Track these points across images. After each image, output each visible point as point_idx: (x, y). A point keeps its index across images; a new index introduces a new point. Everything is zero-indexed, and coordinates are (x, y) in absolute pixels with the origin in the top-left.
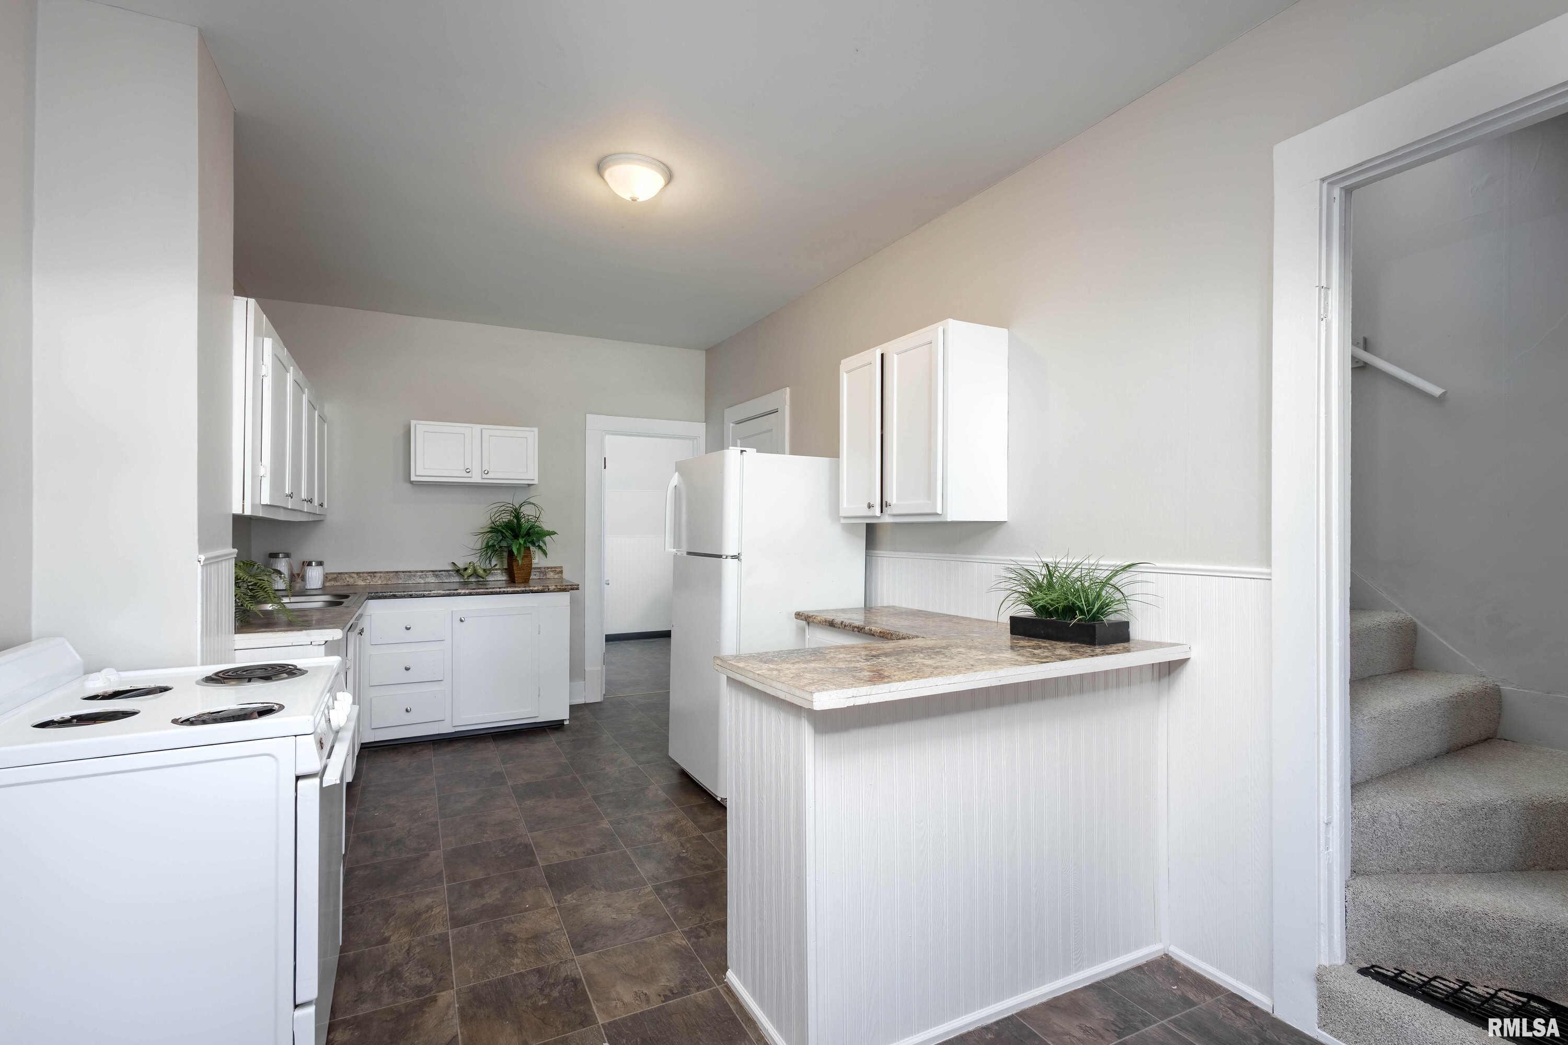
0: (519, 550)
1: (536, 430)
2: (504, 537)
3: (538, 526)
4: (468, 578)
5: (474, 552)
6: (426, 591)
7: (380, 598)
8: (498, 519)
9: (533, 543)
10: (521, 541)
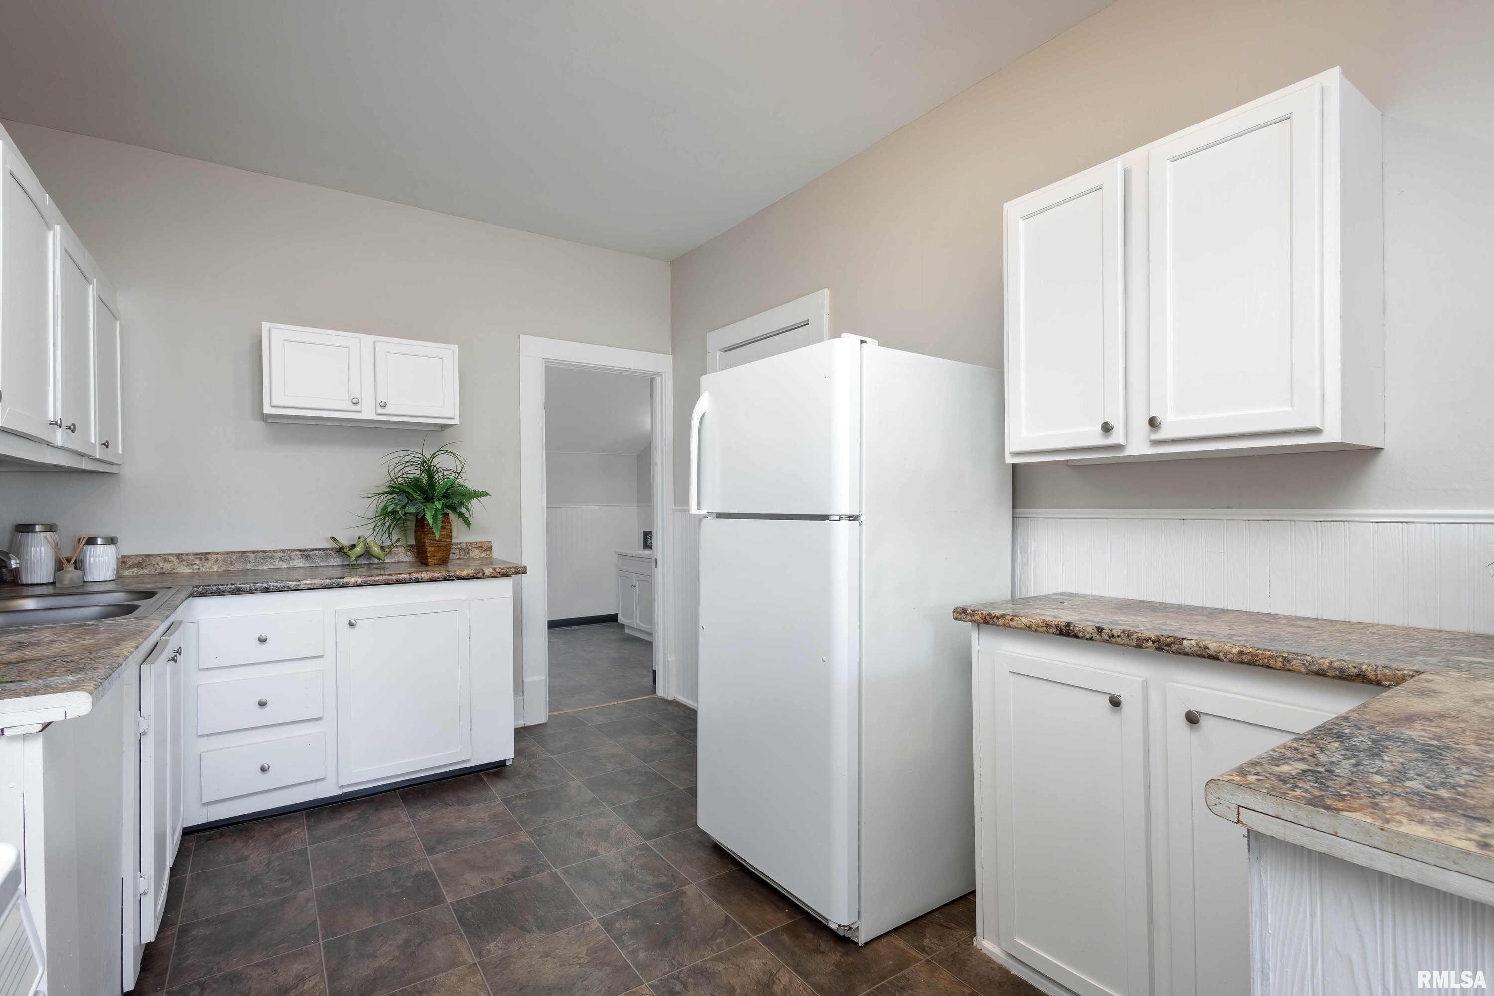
0: (434, 517)
1: (455, 347)
2: (411, 500)
3: (460, 485)
4: (356, 560)
5: (364, 522)
6: (292, 581)
7: (213, 594)
8: (401, 473)
9: (453, 508)
10: (438, 505)
